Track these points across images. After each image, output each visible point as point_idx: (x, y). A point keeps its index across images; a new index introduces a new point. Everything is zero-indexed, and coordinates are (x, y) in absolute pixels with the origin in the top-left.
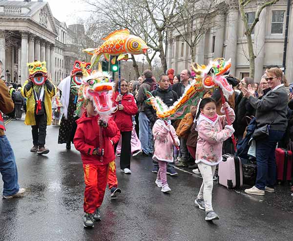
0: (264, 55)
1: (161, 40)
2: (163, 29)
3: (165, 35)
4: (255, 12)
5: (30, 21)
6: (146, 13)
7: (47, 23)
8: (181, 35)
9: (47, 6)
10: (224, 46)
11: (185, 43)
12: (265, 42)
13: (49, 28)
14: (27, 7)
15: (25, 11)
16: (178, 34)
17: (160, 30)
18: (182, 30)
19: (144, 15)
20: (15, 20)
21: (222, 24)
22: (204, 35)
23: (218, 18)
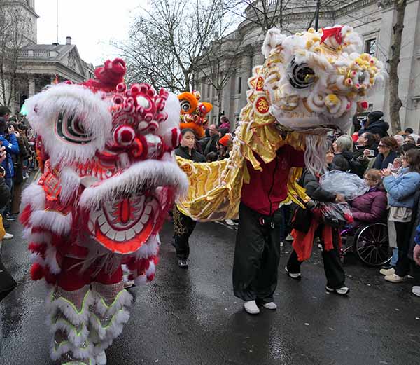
1: (187, 83)
2: (190, 71)
3: (192, 76)
5: (59, 64)
6: (172, 56)
7: (75, 65)
8: (206, 77)
9: (75, 49)
11: (211, 86)
13: (77, 70)
14: (56, 50)
15: (53, 54)
16: (203, 75)
17: (186, 72)
18: (208, 71)
19: (171, 58)
20: (45, 64)
21: (249, 67)
22: (230, 78)
23: (245, 61)
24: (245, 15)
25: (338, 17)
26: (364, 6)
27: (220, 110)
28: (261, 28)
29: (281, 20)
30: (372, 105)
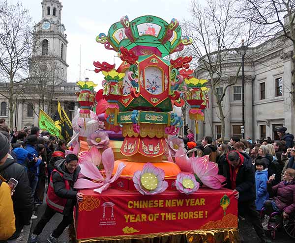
0: (230, 114)
4: (222, 88)
12: (231, 106)
15: (77, 88)
24: (198, 65)
25: (256, 65)
26: (272, 58)
27: (185, 123)
28: (209, 73)
29: (221, 67)
30: (284, 119)
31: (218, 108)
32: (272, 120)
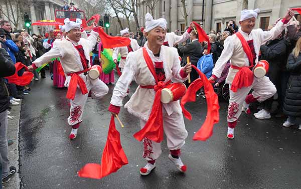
0: (193, 13)
10: (170, 8)
11: (148, 7)
12: (193, 5)
22: (159, 2)
30: (235, 17)
31: (182, 7)
32: (226, 18)
